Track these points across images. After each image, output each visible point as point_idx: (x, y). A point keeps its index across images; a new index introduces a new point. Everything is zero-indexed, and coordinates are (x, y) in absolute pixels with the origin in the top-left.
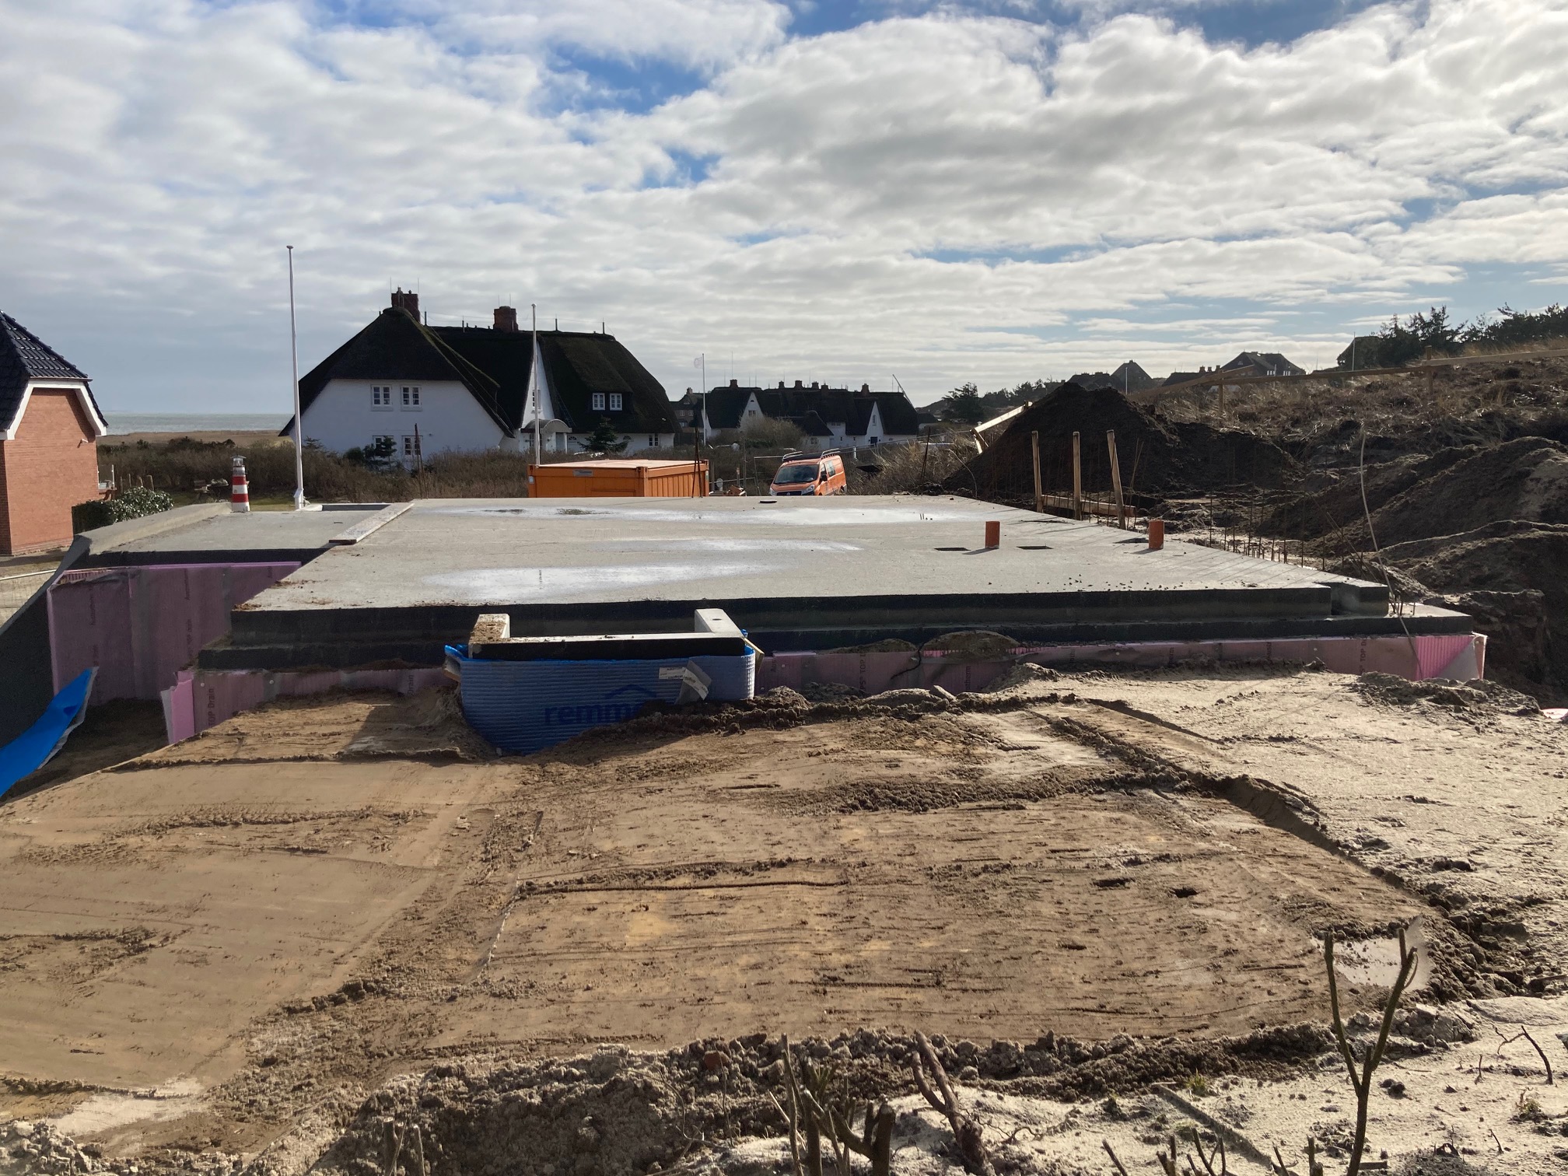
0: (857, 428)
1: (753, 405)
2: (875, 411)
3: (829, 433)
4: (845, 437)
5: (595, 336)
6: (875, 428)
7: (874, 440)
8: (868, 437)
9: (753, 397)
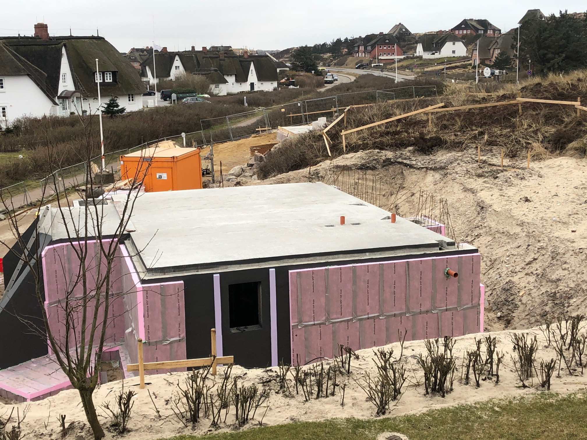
0: (242, 78)
1: (177, 62)
2: (252, 67)
3: (225, 82)
4: (235, 84)
5: (93, 38)
6: (252, 77)
7: (252, 85)
8: (248, 84)
9: (177, 58)
